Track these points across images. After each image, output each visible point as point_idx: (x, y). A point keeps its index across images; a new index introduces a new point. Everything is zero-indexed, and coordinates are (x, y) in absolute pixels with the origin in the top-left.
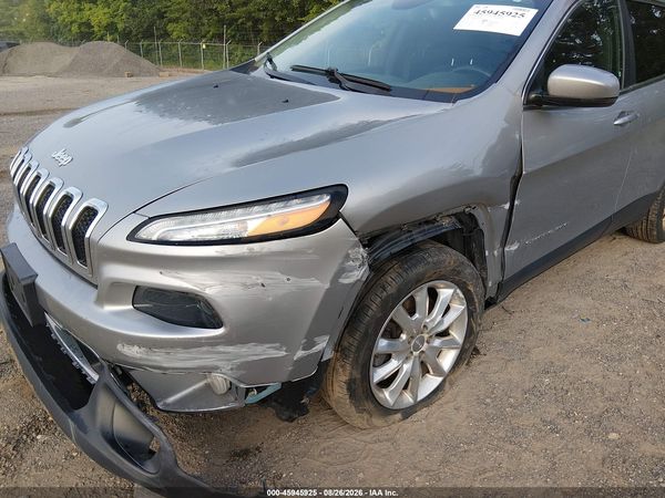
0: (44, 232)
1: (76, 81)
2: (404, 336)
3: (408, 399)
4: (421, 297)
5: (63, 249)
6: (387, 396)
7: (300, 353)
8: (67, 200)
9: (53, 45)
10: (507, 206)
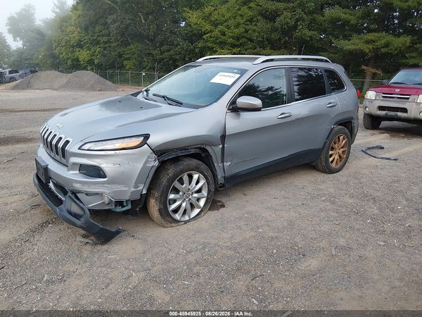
0: (52, 150)
1: (70, 93)
2: (181, 193)
3: (187, 218)
4: (185, 178)
5: (58, 155)
6: (177, 216)
7: (133, 189)
8: (61, 138)
9: (56, 72)
10: (221, 146)
